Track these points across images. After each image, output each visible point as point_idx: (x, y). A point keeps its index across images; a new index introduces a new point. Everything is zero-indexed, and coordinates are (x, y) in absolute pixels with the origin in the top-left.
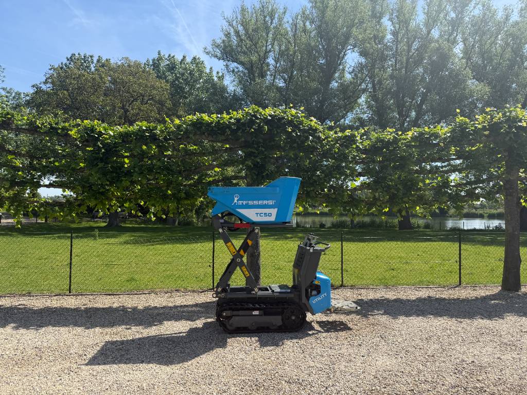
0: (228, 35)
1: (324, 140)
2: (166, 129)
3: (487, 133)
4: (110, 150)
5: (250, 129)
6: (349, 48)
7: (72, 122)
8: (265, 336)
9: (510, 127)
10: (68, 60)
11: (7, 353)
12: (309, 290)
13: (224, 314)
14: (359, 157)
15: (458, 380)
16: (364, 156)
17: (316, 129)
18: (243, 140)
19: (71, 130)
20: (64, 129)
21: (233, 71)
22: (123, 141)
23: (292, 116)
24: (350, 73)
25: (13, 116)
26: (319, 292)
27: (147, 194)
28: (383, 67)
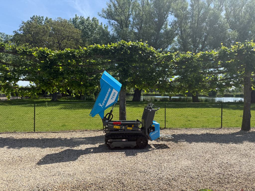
0: (110, 6)
1: (157, 57)
2: (80, 52)
3: (236, 54)
4: (53, 62)
5: (121, 52)
6: (169, 13)
7: (34, 49)
8: (128, 151)
9: (248, 52)
10: (31, 18)
11: (5, 159)
12: (149, 129)
13: (109, 141)
14: (174, 66)
15: (220, 171)
16: (177, 65)
17: (153, 52)
18: (118, 57)
19: (33, 53)
20: (30, 52)
21: (112, 24)
22: (59, 58)
23: (142, 46)
24: (170, 26)
25: (5, 46)
26: (154, 130)
27: (71, 84)
28: (186, 22)
